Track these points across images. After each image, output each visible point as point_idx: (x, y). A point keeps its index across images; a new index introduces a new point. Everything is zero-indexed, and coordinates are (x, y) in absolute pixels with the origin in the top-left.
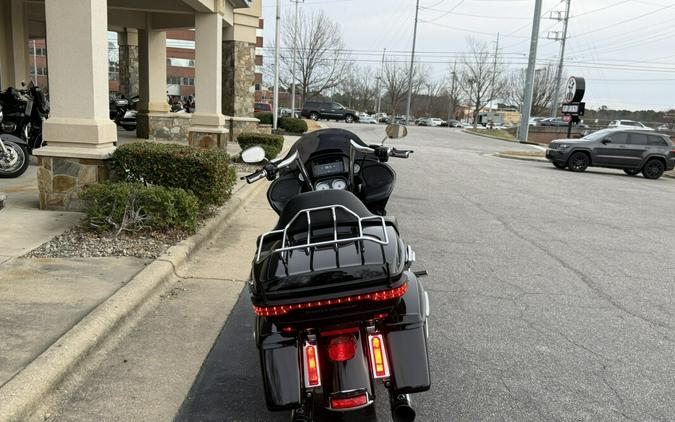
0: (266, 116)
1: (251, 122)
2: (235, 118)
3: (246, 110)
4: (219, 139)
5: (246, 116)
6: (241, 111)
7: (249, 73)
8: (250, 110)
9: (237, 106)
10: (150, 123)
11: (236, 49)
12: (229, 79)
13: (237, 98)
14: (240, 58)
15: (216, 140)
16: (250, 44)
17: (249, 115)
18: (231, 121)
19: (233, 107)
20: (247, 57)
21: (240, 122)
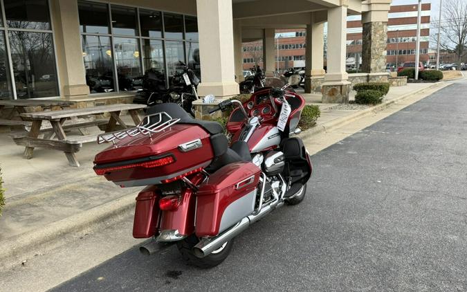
0: (410, 70)
1: (383, 75)
2: (370, 74)
3: (380, 68)
4: (341, 89)
5: (380, 72)
6: (375, 69)
7: (382, 42)
8: (382, 67)
9: (372, 66)
10: (312, 83)
11: (373, 27)
12: (368, 48)
13: (373, 60)
14: (375, 33)
15: (339, 89)
16: (383, 22)
17: (382, 71)
18: (368, 76)
19: (370, 67)
20: (381, 32)
21: (374, 77)
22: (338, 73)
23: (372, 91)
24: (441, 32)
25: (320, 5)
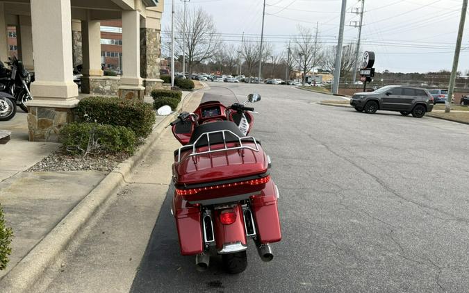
0: (167, 77)
1: (157, 82)
2: (147, 80)
3: (155, 74)
4: (139, 94)
5: (154, 78)
6: (151, 75)
7: (156, 49)
8: (157, 74)
9: (148, 72)
10: (91, 83)
11: (147, 34)
12: (143, 53)
13: (148, 66)
14: (150, 39)
15: (137, 94)
16: (156, 30)
17: (156, 77)
19: (146, 72)
20: (155, 39)
21: (150, 82)
22: (135, 78)
23: (170, 98)
24: (174, 42)
25: (118, 6)
